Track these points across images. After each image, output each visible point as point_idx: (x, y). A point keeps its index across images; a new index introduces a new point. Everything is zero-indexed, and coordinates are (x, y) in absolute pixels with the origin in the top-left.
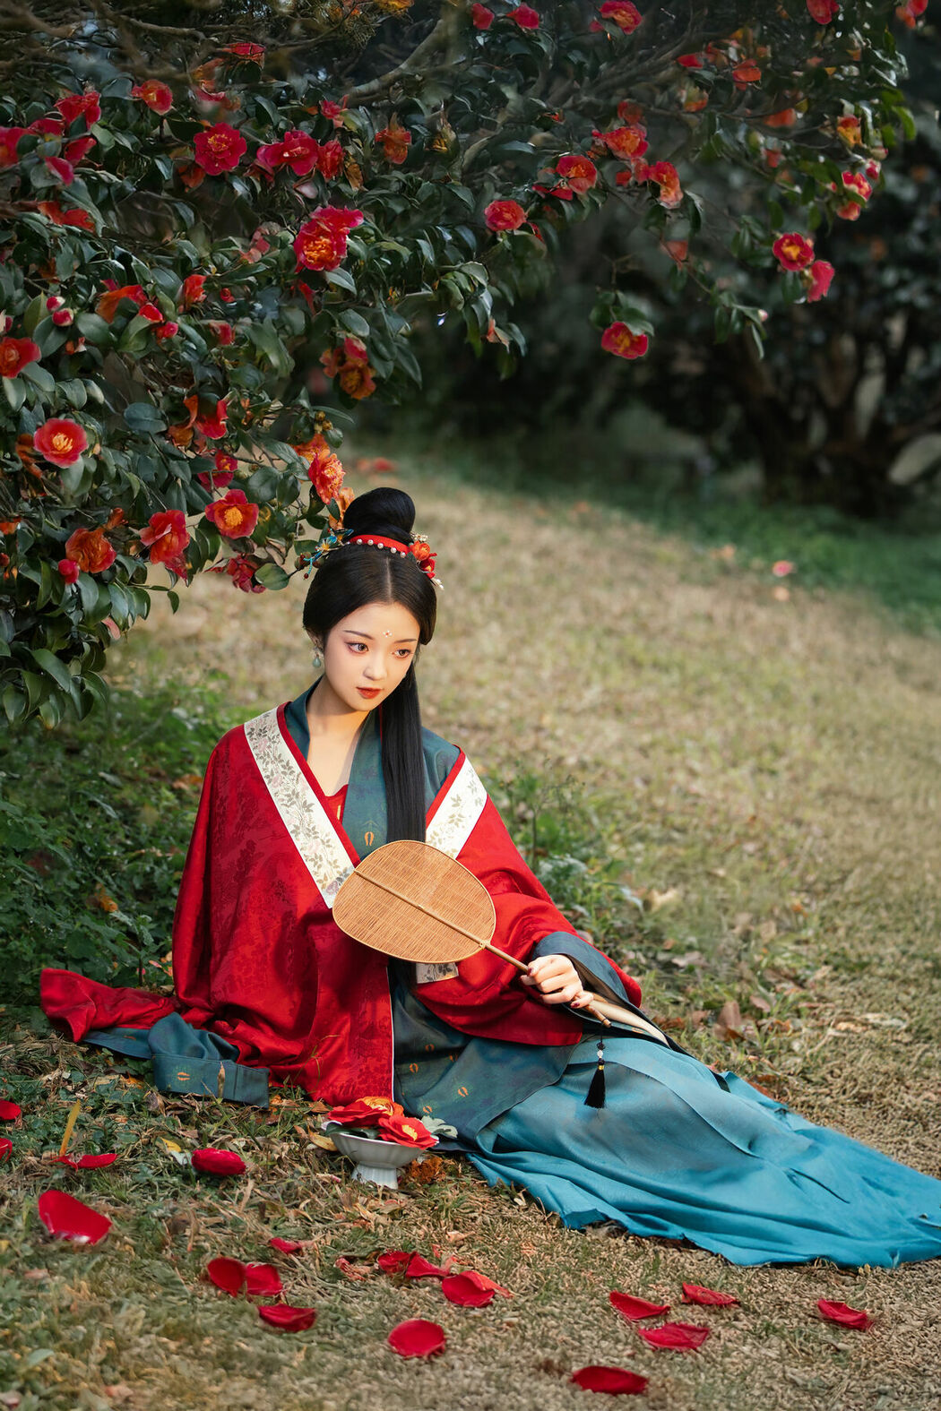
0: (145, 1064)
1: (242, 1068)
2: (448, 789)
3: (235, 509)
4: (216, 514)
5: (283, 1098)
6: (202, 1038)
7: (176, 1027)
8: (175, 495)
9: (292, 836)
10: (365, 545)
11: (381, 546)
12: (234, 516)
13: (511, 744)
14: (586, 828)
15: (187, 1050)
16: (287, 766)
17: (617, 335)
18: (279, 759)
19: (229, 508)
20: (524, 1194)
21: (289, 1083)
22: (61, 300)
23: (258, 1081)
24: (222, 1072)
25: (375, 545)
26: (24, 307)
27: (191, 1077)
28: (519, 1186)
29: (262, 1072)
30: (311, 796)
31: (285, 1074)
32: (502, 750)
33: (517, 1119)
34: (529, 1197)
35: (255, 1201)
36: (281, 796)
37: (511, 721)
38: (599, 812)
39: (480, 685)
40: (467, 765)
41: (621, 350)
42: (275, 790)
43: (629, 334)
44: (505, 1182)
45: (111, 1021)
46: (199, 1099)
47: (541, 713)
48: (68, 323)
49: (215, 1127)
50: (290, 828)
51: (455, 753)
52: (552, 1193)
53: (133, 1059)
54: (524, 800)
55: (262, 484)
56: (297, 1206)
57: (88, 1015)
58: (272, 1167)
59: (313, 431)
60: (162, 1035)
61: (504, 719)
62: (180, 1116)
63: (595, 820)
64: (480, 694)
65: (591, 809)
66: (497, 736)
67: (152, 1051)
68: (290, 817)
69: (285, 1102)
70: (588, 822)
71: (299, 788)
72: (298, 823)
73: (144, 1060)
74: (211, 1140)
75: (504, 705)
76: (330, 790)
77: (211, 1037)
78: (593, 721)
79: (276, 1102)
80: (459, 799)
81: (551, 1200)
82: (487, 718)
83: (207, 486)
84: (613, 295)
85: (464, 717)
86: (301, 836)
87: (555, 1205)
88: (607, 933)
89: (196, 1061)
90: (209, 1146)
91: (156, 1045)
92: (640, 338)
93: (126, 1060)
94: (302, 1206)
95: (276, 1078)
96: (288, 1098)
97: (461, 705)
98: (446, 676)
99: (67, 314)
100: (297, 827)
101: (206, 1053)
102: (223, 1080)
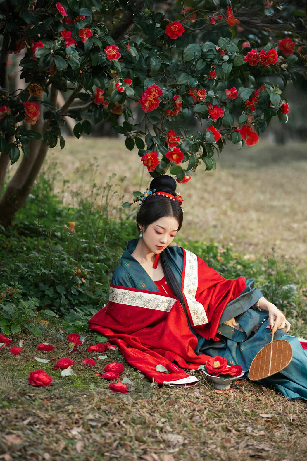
10: (161, 195)
11: (167, 196)
13: (265, 250)
14: (293, 278)
22: (120, 84)
25: (165, 196)
26: (108, 85)
32: (261, 251)
37: (264, 243)
38: (298, 273)
39: (251, 230)
47: (275, 240)
48: (122, 91)
54: (271, 268)
61: (261, 242)
63: (297, 276)
64: (252, 233)
65: (296, 272)
66: (259, 247)
70: (295, 276)
75: (261, 237)
78: (295, 243)
82: (255, 241)
85: (246, 240)
88: (302, 312)
97: (244, 236)
98: (239, 226)
99: (122, 88)
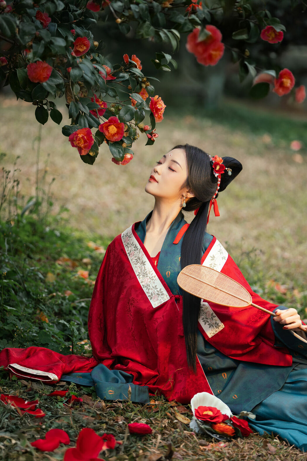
0: (91, 388)
1: (137, 387)
2: (208, 252)
3: (113, 126)
4: (104, 129)
5: (155, 401)
6: (116, 373)
7: (103, 370)
8: (82, 121)
9: (137, 277)
12: (113, 129)
15: (110, 380)
16: (136, 247)
17: (268, 32)
18: (132, 244)
19: (110, 125)
20: (278, 437)
21: (157, 394)
23: (144, 392)
24: (130, 389)
27: (115, 392)
28: (275, 434)
29: (145, 388)
30: (145, 259)
31: (155, 389)
33: (265, 405)
34: (281, 439)
35: (161, 445)
36: (134, 260)
40: (217, 242)
41: (270, 39)
42: (131, 258)
43: (275, 31)
44: (267, 433)
45: (70, 369)
46: (121, 402)
49: (133, 414)
50: (136, 274)
51: (212, 238)
52: (291, 436)
53: (84, 386)
55: (126, 114)
56: (179, 447)
57: (62, 367)
58: (162, 430)
59: (141, 87)
60: (97, 374)
62: (114, 410)
67: (94, 382)
68: (137, 269)
69: (157, 403)
71: (140, 255)
72: (140, 271)
73: (90, 387)
74: (132, 420)
76: (153, 255)
77: (119, 372)
79: (152, 403)
80: (214, 257)
81: (292, 439)
83: (96, 116)
84: (264, 12)
86: (141, 276)
87: (294, 441)
89: (116, 384)
90: (132, 422)
91: (96, 379)
92: (279, 33)
93: (82, 387)
94: (181, 446)
95: (151, 391)
96: (158, 401)
100: (139, 273)
101: (120, 380)
102: (130, 393)
